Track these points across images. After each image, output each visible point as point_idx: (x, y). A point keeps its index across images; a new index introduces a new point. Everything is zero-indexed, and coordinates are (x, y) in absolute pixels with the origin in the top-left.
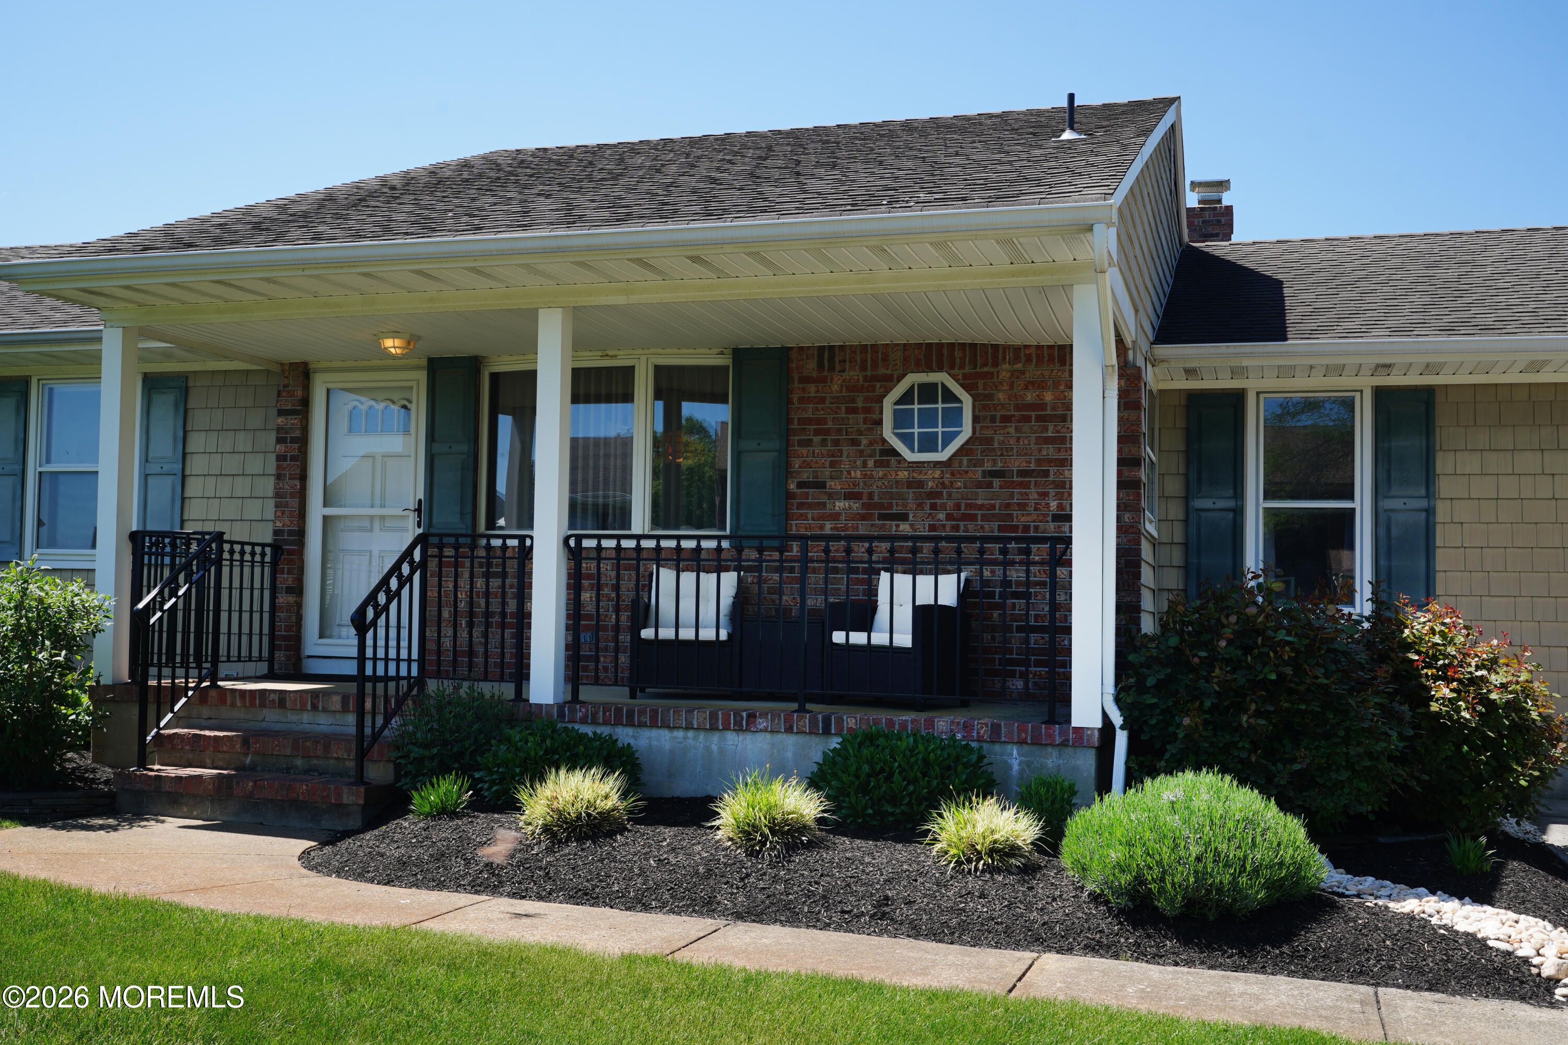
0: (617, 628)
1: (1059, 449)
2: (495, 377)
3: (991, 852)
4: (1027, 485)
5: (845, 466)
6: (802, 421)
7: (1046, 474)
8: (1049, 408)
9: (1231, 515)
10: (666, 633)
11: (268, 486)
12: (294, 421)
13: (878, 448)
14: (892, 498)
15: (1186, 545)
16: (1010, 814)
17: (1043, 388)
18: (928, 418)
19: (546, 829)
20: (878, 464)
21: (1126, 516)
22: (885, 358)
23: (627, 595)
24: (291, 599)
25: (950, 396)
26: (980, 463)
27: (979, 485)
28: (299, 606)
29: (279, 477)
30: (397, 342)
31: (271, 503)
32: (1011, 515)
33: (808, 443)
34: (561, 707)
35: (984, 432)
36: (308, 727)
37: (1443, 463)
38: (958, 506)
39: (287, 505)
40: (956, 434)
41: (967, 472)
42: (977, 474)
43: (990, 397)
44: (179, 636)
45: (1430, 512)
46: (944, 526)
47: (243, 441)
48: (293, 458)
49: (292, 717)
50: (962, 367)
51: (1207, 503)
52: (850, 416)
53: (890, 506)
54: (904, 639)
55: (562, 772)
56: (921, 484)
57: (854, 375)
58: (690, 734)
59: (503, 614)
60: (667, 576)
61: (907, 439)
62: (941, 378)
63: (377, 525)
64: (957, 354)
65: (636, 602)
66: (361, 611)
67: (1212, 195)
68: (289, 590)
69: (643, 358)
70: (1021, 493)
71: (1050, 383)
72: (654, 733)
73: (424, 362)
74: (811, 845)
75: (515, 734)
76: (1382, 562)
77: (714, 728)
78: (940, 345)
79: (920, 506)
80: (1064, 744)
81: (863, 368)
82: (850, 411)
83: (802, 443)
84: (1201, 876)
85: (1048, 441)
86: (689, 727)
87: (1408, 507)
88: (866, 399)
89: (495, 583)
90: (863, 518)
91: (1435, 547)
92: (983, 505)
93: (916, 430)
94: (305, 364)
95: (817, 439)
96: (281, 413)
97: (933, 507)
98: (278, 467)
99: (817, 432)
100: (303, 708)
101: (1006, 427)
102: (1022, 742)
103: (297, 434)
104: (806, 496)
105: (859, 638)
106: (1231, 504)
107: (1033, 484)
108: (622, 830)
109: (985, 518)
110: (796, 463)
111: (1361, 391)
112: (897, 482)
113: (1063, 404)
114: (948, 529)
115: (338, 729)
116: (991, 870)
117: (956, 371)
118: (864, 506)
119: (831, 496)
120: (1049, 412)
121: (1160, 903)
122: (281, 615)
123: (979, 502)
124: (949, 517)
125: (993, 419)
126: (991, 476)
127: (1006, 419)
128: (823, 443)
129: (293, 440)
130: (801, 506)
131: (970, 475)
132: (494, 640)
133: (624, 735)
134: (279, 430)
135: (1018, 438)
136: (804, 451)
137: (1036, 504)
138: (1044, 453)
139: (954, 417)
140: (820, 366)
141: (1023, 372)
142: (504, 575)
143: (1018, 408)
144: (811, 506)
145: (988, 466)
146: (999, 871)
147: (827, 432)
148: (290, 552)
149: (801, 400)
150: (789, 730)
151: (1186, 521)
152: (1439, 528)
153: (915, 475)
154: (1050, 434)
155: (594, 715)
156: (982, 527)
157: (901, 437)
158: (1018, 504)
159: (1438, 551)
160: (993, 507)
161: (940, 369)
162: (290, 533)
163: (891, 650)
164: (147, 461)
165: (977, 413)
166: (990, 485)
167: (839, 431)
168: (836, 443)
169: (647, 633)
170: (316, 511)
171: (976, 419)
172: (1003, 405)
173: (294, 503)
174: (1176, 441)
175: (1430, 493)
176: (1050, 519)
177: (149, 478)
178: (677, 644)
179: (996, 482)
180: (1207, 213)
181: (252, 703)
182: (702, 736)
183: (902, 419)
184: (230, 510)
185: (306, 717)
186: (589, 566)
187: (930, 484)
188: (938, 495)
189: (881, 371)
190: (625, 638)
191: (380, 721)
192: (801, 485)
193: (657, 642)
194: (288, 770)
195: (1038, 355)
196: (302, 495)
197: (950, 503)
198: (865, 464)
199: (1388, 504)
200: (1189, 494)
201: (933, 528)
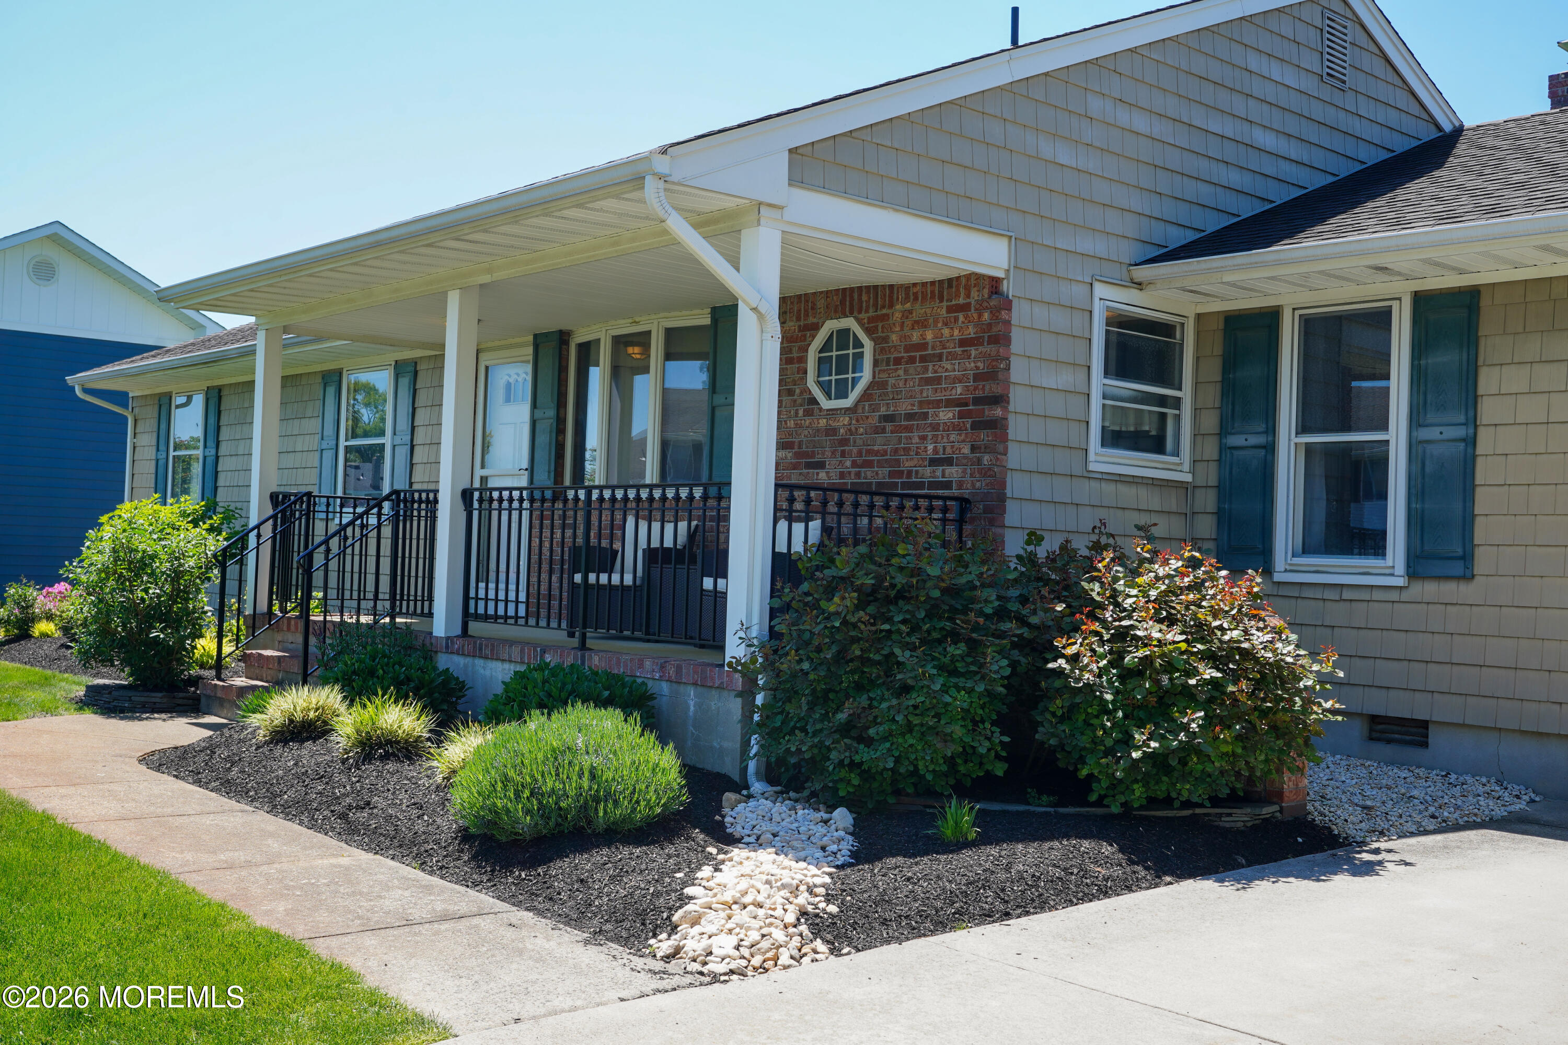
1: (936, 389)
4: (909, 429)
7: (925, 416)
8: (930, 347)
9: (1263, 452)
13: (805, 397)
14: (814, 447)
15: (1220, 488)
17: (926, 327)
18: (842, 365)
20: (805, 414)
21: (986, 458)
22: (813, 306)
25: (855, 342)
26: (877, 408)
27: (876, 430)
32: (898, 460)
35: (881, 376)
37: (1487, 381)
38: (860, 453)
40: (861, 379)
41: (867, 417)
42: (874, 420)
43: (886, 339)
45: (1471, 441)
46: (850, 473)
50: (867, 311)
51: (1240, 440)
52: (788, 366)
53: (813, 455)
56: (835, 432)
61: (825, 388)
62: (851, 322)
64: (862, 296)
69: (656, 322)
70: (906, 438)
71: (931, 321)
73: (531, 338)
76: (1415, 506)
79: (834, 453)
81: (798, 319)
82: (788, 361)
85: (928, 381)
87: (1444, 437)
88: (800, 349)
90: (795, 467)
91: (1475, 486)
92: (878, 451)
93: (833, 378)
97: (843, 454)
101: (897, 369)
102: (695, 684)
106: (1261, 440)
107: (915, 427)
109: (879, 464)
111: (1400, 299)
112: (818, 430)
113: (940, 342)
114: (853, 476)
117: (862, 316)
118: (797, 455)
120: (930, 352)
123: (876, 448)
124: (854, 464)
125: (888, 362)
126: (885, 421)
127: (898, 361)
131: (870, 420)
135: (906, 380)
137: (917, 448)
138: (925, 395)
139: (859, 363)
141: (910, 312)
143: (908, 349)
145: (883, 411)
151: (1220, 461)
152: (1480, 462)
153: (831, 422)
154: (931, 375)
156: (877, 474)
157: (820, 385)
158: (904, 449)
159: (1478, 491)
160: (885, 452)
161: (851, 315)
164: (395, 434)
165: (877, 357)
166: (883, 430)
169: (578, 577)
170: (477, 473)
171: (876, 363)
172: (895, 347)
174: (1214, 371)
175: (1473, 422)
176: (927, 463)
177: (396, 448)
179: (889, 426)
183: (822, 367)
187: (842, 431)
188: (847, 442)
189: (811, 320)
195: (922, 292)
197: (855, 450)
198: (797, 414)
199: (1425, 434)
200: (1224, 430)
201: (842, 475)
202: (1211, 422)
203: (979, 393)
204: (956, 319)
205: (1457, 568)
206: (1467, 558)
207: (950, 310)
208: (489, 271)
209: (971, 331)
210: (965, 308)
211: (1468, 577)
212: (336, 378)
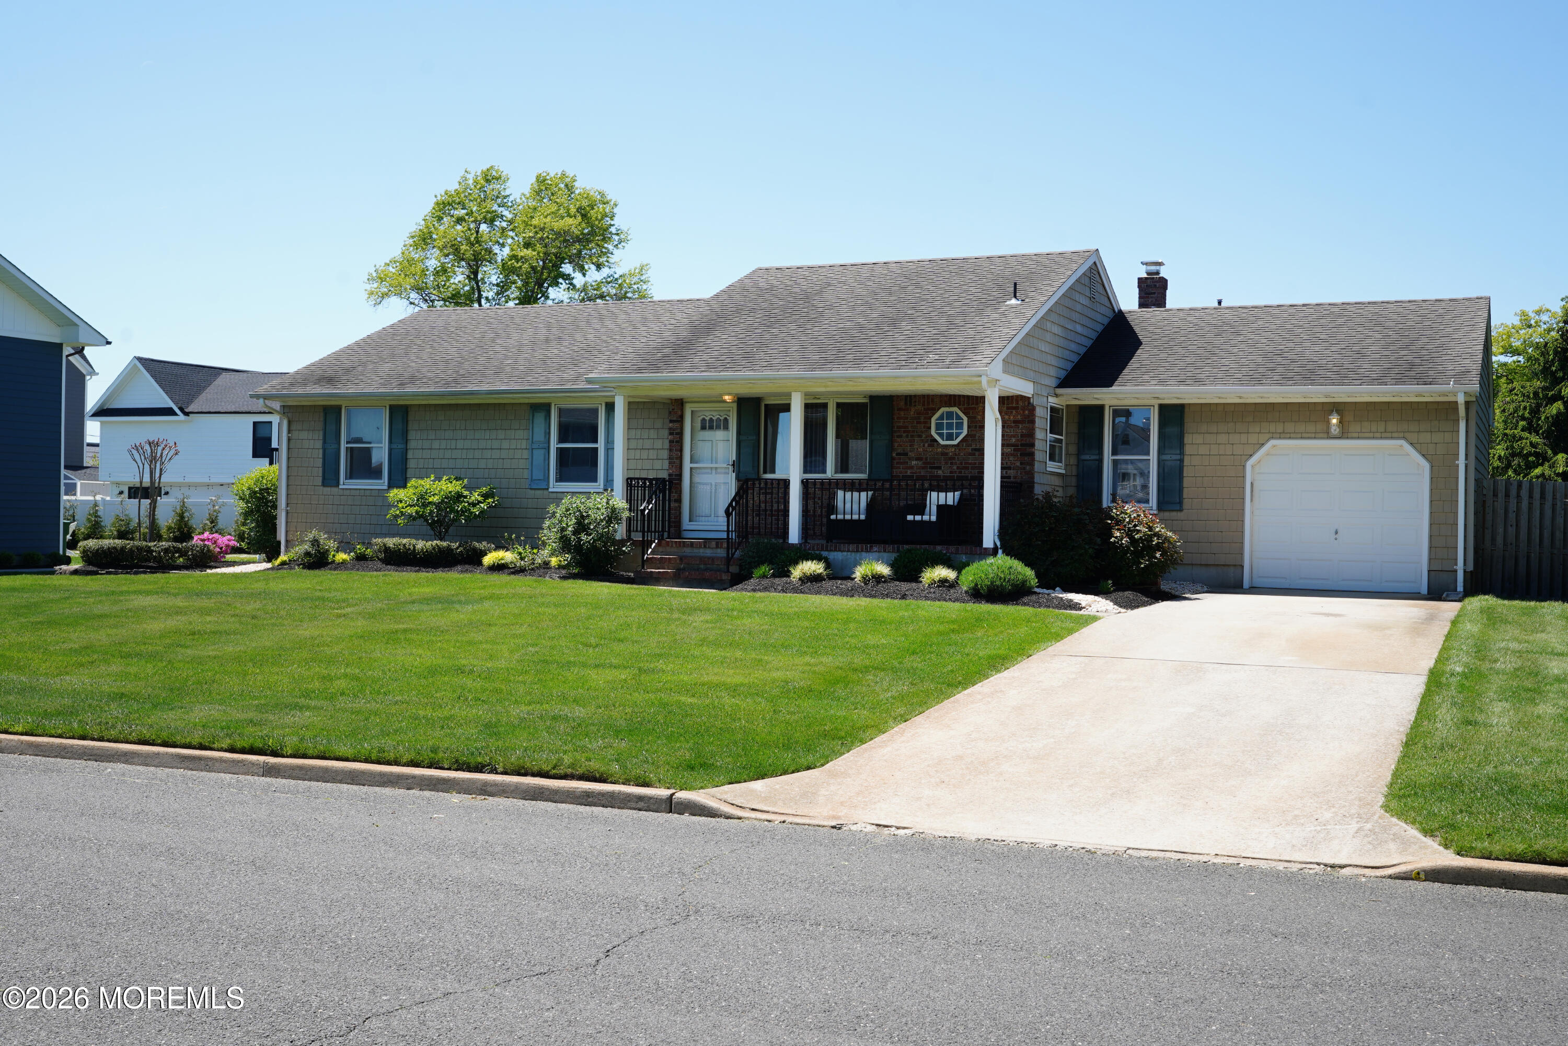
0: (821, 516)
2: (766, 406)
3: (939, 581)
5: (915, 447)
6: (899, 427)
9: (1097, 462)
10: (840, 517)
11: (665, 454)
12: (676, 425)
13: (929, 439)
14: (935, 460)
15: (1077, 476)
16: (944, 569)
18: (950, 426)
19: (800, 579)
20: (929, 446)
21: (1028, 467)
22: (933, 401)
23: (825, 502)
24: (677, 505)
25: (958, 417)
26: (971, 445)
27: (970, 454)
28: (680, 507)
29: (670, 450)
30: (730, 397)
31: (667, 462)
33: (900, 436)
34: (801, 544)
35: (972, 432)
36: (702, 555)
37: (1188, 439)
38: (961, 463)
39: (674, 463)
40: (961, 433)
41: (965, 449)
42: (969, 450)
43: (975, 418)
44: (646, 522)
45: (1182, 461)
46: (956, 471)
47: (653, 434)
48: (677, 442)
49: (696, 551)
50: (964, 405)
51: (1087, 457)
52: (917, 425)
53: (934, 464)
54: (934, 518)
55: (804, 562)
56: (947, 454)
57: (920, 407)
58: (849, 553)
59: (771, 510)
60: (840, 493)
61: (941, 435)
62: (955, 409)
63: (714, 471)
64: (962, 399)
65: (829, 504)
66: (728, 509)
67: (1153, 268)
68: (676, 501)
69: (833, 401)
72: (836, 553)
73: (736, 400)
74: (884, 582)
75: (787, 552)
76: (1161, 484)
77: (857, 551)
78: (955, 396)
79: (946, 463)
80: (981, 554)
81: (924, 405)
82: (918, 423)
83: (898, 437)
84: (992, 583)
86: (848, 551)
87: (1172, 459)
88: (925, 418)
89: (769, 497)
90: (923, 468)
91: (1183, 477)
92: (971, 463)
93: (945, 431)
94: (682, 399)
95: (904, 435)
96: (671, 421)
97: (952, 463)
98: (670, 446)
99: (904, 432)
100: (700, 547)
101: (981, 430)
102: (966, 554)
103: (679, 431)
104: (900, 459)
105: (918, 518)
106: (1097, 457)
108: (825, 580)
109: (972, 468)
110: (896, 445)
111: (1154, 406)
112: (937, 453)
113: (1004, 421)
114: (958, 473)
115: (714, 555)
116: (938, 586)
117: (961, 407)
118: (924, 463)
119: (910, 459)
121: (982, 591)
122: (672, 512)
123: (970, 461)
124: (958, 468)
125: (976, 427)
126: (975, 451)
127: (981, 427)
128: (907, 436)
129: (677, 434)
130: (897, 463)
131: (967, 450)
132: (769, 521)
133: (825, 554)
134: (670, 429)
136: (899, 440)
139: (959, 426)
140: (906, 404)
142: (772, 493)
144: (901, 463)
145: (974, 447)
146: (941, 587)
147: (909, 432)
148: (676, 484)
149: (898, 418)
150: (885, 551)
151: (1078, 465)
152: (1185, 468)
153: (944, 450)
155: (813, 547)
156: (971, 472)
157: (938, 434)
159: (1185, 479)
160: (975, 463)
161: (955, 406)
162: (676, 475)
163: (930, 522)
164: (607, 442)
165: (969, 424)
166: (974, 454)
167: (913, 432)
168: (912, 436)
169: (833, 517)
170: (687, 465)
171: (969, 427)
172: (980, 421)
173: (678, 462)
174: (1074, 428)
175: (1182, 453)
177: (609, 450)
178: (844, 521)
179: (977, 453)
180: (1149, 281)
181: (680, 546)
182: (853, 554)
183: (939, 427)
184: (647, 465)
185: (701, 550)
186: (811, 490)
187: (950, 454)
188: (954, 459)
189: (931, 406)
190: (825, 520)
191: (734, 550)
192: (897, 454)
193: (837, 520)
194: (698, 569)
196: (681, 458)
197: (958, 462)
198: (924, 446)
199: (1164, 457)
200: (1079, 453)
201: (951, 472)
202: (1073, 449)
203: (1023, 442)
204: (1012, 412)
205: (1178, 507)
206: (1181, 503)
207: (1008, 408)
208: (825, 386)
209: (1019, 417)
210: (1016, 408)
211: (1181, 510)
212: (545, 408)
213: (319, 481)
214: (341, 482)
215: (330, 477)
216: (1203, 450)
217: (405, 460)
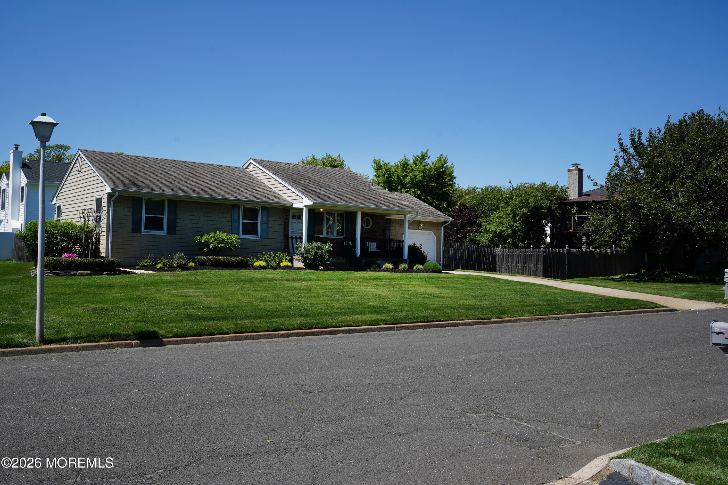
1: (379, 227)
4: (376, 232)
7: (378, 230)
31: (283, 229)
40: (370, 225)
45: (390, 234)
47: (278, 219)
96: (286, 215)
97: (367, 234)
98: (285, 224)
127: (375, 223)
134: (285, 218)
141: (376, 218)
145: (373, 229)
170: (290, 231)
171: (372, 223)
175: (390, 232)
184: (276, 230)
197: (369, 233)
212: (238, 207)
213: (130, 230)
214: (142, 231)
215: (136, 229)
216: (394, 232)
217: (175, 223)
